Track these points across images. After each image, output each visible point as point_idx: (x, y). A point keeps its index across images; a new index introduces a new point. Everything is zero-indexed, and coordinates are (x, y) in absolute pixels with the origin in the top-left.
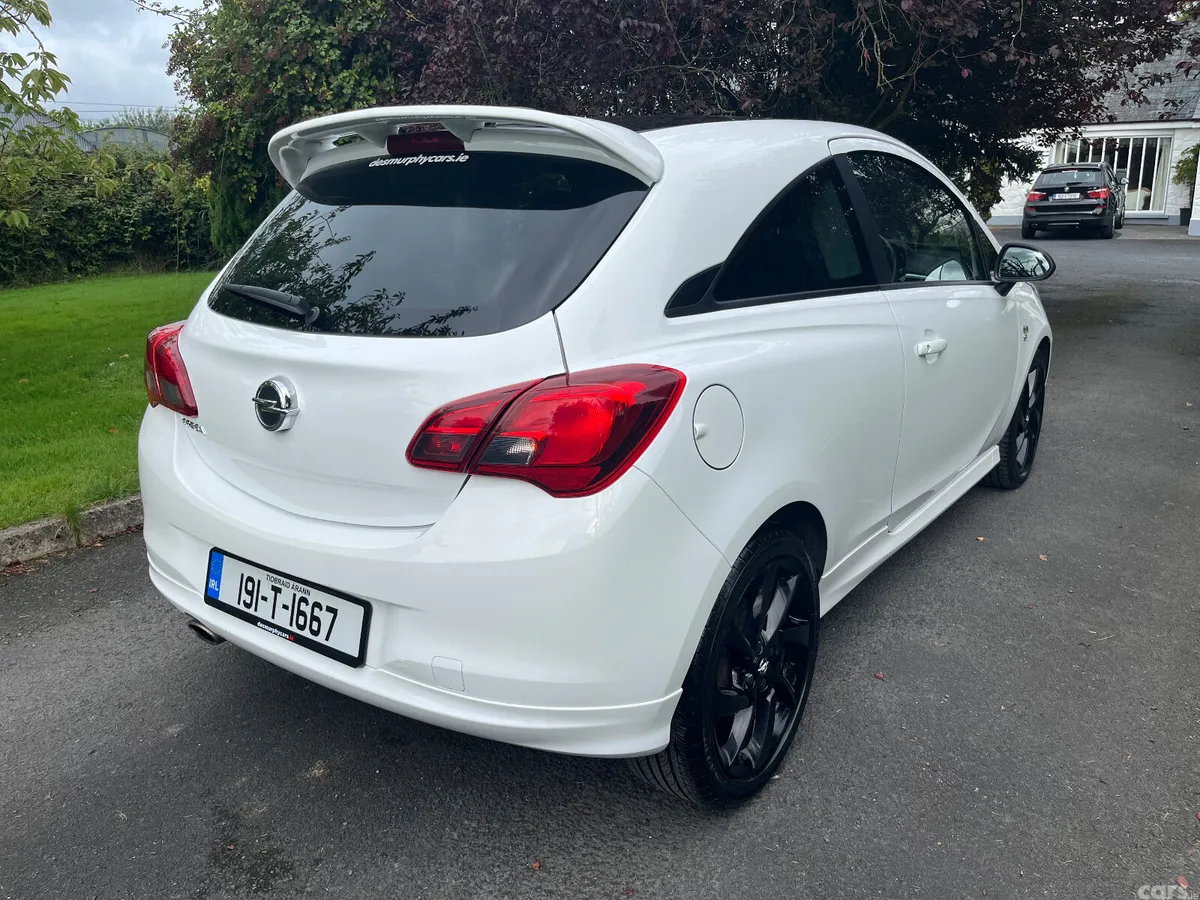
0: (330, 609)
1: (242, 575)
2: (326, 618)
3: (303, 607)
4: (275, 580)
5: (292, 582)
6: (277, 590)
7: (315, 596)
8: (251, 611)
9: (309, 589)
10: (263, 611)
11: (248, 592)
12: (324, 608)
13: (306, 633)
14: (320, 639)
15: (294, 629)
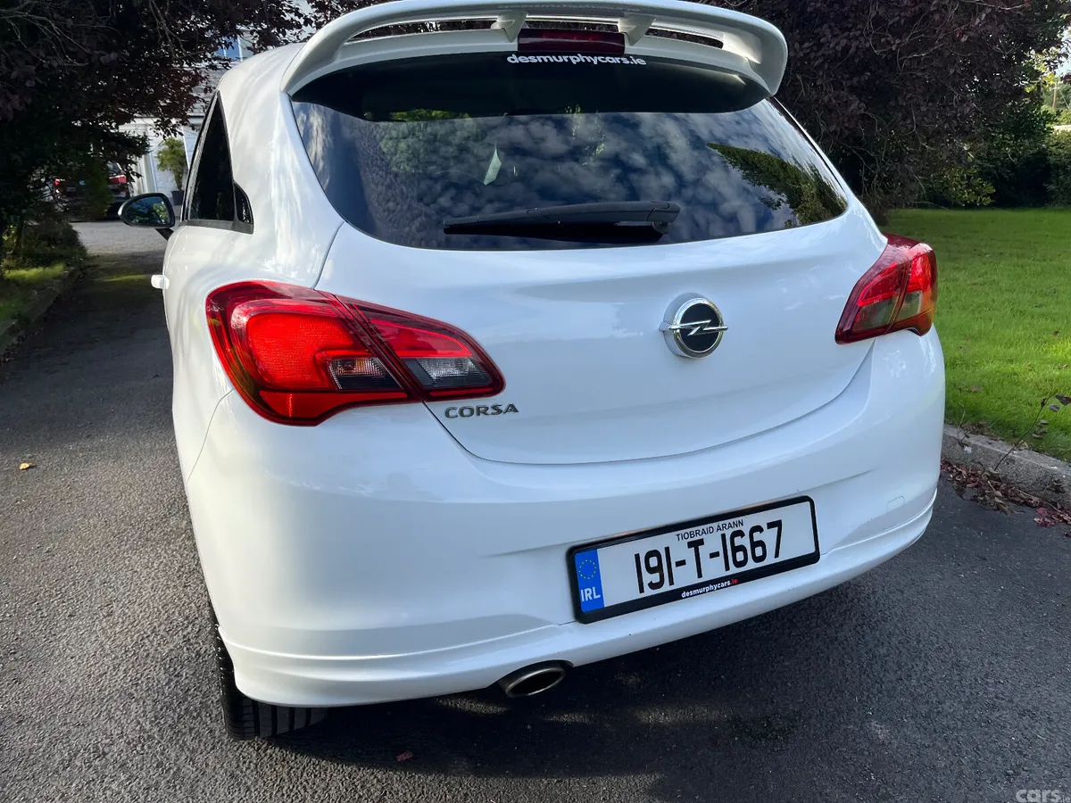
0: (770, 525)
1: (637, 557)
2: (769, 536)
3: (738, 541)
4: (691, 535)
5: (715, 525)
6: (696, 545)
7: (749, 522)
8: (666, 588)
9: (740, 519)
10: (684, 577)
11: (651, 570)
12: (765, 527)
13: (751, 565)
14: (770, 560)
15: (734, 570)
